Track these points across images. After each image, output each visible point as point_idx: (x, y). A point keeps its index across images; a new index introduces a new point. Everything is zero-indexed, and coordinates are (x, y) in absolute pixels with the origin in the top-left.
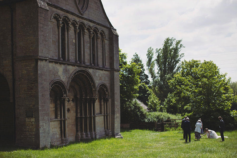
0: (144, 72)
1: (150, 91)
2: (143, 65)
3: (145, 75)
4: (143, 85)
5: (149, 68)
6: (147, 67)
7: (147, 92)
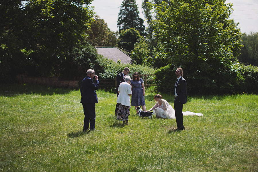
0: (138, 16)
1: (141, 39)
2: (137, 7)
3: (139, 19)
4: (133, 30)
5: (145, 10)
6: (143, 10)
7: (138, 39)
